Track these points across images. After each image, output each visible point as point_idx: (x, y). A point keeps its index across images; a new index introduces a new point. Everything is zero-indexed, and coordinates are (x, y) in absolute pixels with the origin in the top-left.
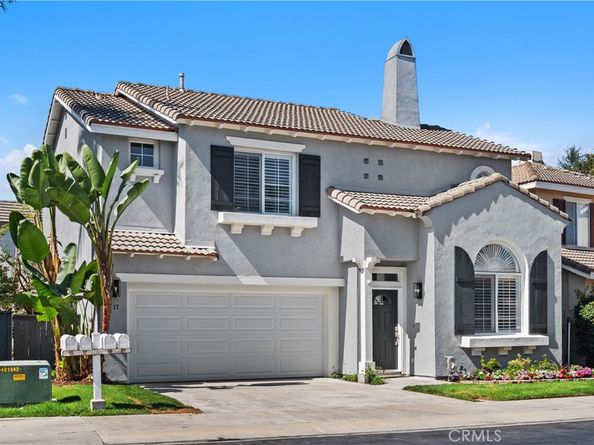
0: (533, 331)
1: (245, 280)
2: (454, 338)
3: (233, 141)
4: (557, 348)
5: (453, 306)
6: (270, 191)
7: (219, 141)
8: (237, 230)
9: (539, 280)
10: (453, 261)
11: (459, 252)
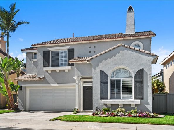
0: (136, 98)
1: (52, 85)
2: (100, 101)
3: (49, 49)
4: (149, 105)
5: (100, 90)
6: (62, 60)
7: (45, 50)
8: (50, 72)
9: (138, 80)
10: (99, 75)
11: (102, 72)
